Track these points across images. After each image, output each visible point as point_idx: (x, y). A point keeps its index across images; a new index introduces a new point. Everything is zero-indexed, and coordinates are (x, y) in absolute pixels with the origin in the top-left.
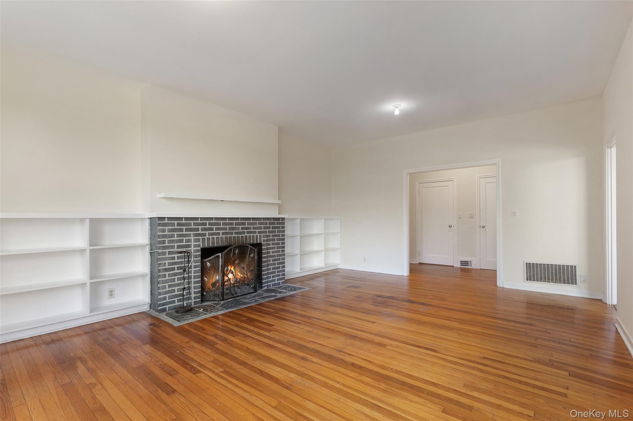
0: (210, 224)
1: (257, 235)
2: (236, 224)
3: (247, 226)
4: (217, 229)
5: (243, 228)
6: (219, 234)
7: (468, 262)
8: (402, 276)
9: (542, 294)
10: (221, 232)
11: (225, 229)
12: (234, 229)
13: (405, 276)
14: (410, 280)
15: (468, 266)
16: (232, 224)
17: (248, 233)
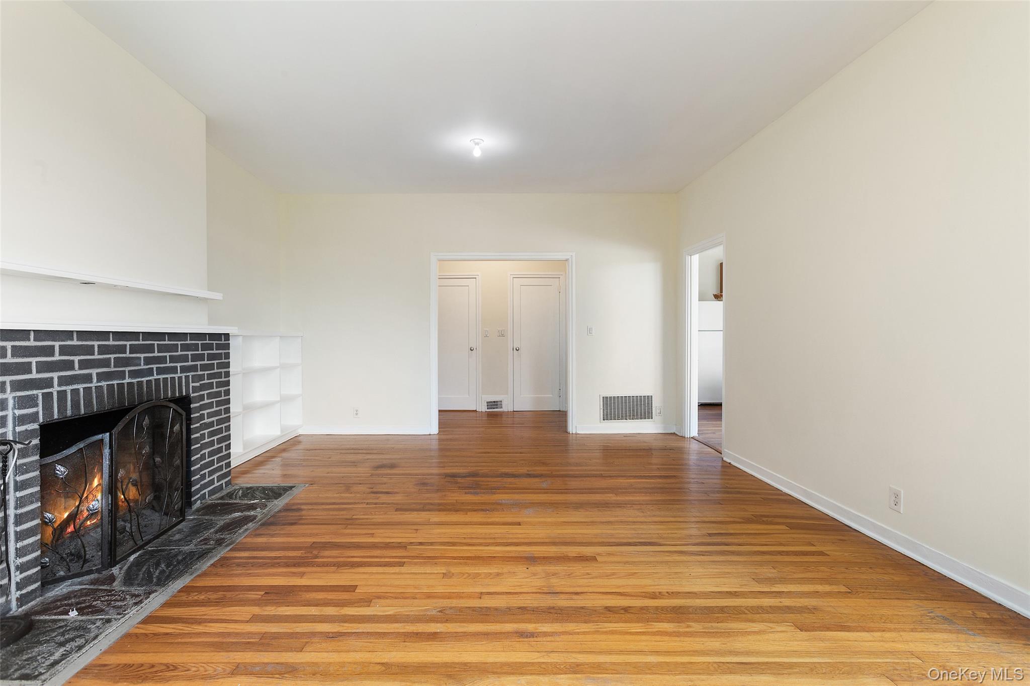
0: (64, 350)
1: (181, 377)
2: (134, 349)
3: (156, 354)
4: (84, 364)
5: (148, 361)
6: (88, 378)
7: (497, 402)
8: (430, 435)
9: (626, 435)
10: (94, 372)
11: (106, 363)
12: (127, 362)
13: (434, 434)
14: (440, 440)
15: (497, 408)
16: (122, 349)
17: (160, 371)
